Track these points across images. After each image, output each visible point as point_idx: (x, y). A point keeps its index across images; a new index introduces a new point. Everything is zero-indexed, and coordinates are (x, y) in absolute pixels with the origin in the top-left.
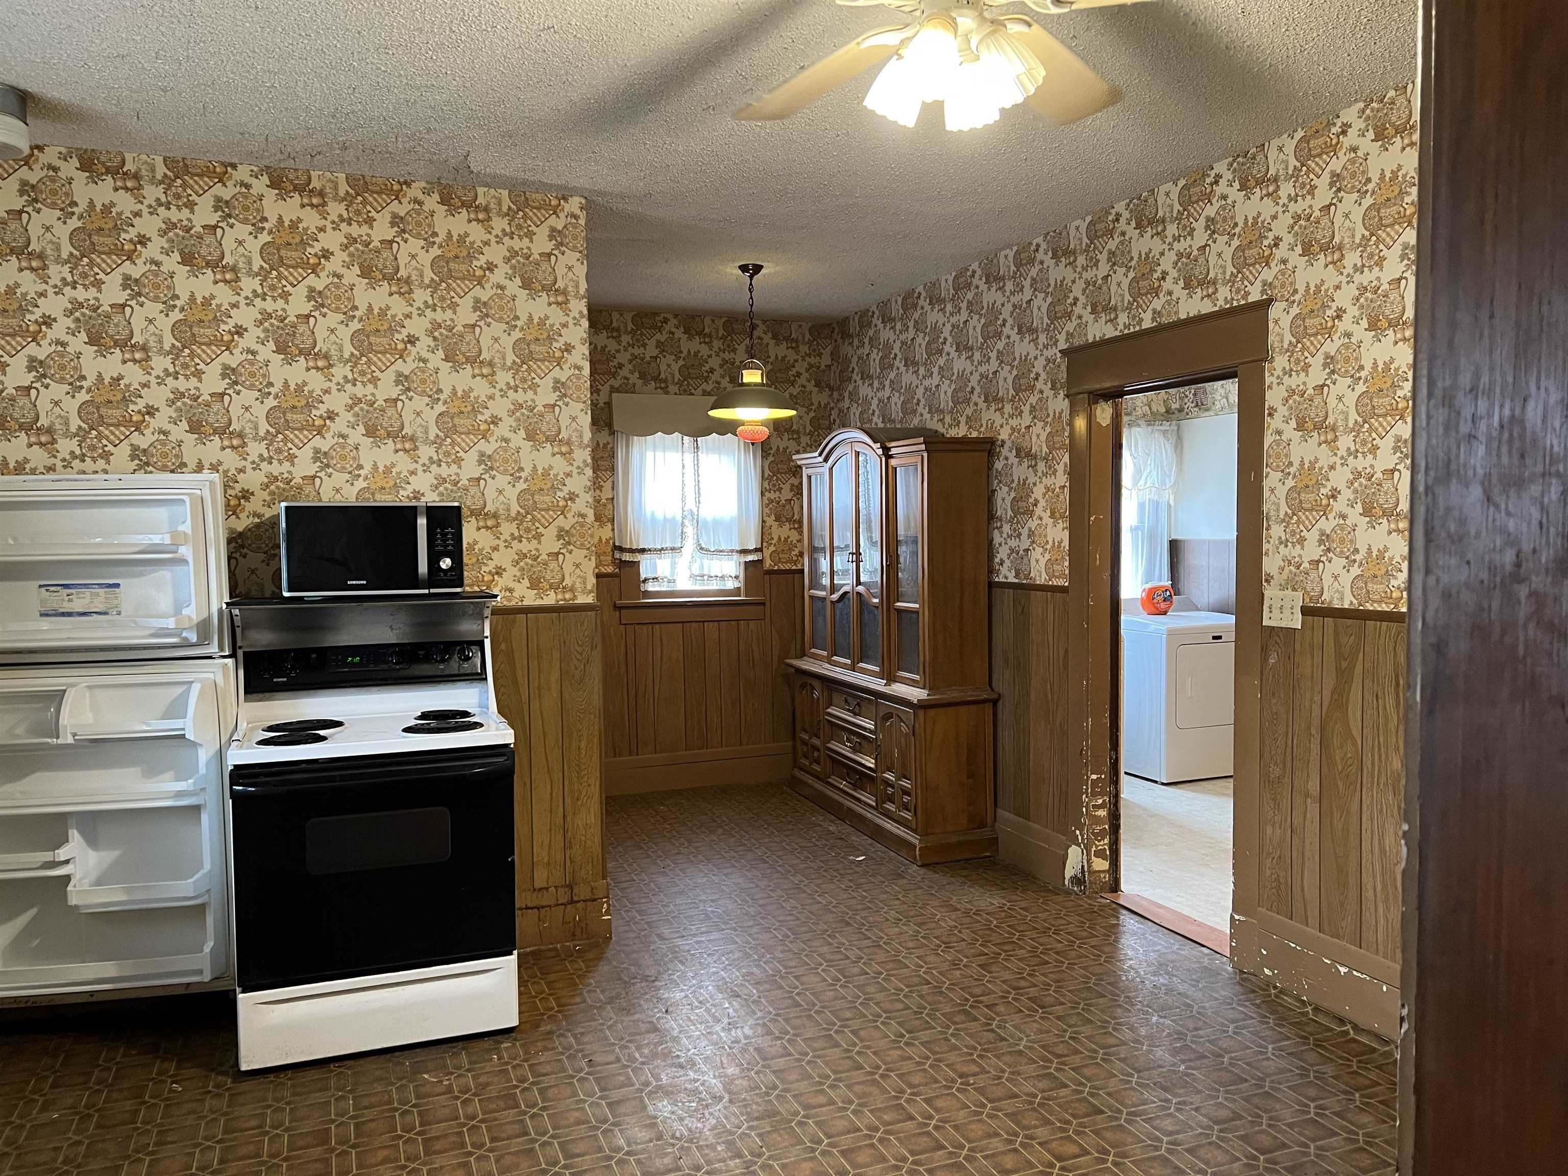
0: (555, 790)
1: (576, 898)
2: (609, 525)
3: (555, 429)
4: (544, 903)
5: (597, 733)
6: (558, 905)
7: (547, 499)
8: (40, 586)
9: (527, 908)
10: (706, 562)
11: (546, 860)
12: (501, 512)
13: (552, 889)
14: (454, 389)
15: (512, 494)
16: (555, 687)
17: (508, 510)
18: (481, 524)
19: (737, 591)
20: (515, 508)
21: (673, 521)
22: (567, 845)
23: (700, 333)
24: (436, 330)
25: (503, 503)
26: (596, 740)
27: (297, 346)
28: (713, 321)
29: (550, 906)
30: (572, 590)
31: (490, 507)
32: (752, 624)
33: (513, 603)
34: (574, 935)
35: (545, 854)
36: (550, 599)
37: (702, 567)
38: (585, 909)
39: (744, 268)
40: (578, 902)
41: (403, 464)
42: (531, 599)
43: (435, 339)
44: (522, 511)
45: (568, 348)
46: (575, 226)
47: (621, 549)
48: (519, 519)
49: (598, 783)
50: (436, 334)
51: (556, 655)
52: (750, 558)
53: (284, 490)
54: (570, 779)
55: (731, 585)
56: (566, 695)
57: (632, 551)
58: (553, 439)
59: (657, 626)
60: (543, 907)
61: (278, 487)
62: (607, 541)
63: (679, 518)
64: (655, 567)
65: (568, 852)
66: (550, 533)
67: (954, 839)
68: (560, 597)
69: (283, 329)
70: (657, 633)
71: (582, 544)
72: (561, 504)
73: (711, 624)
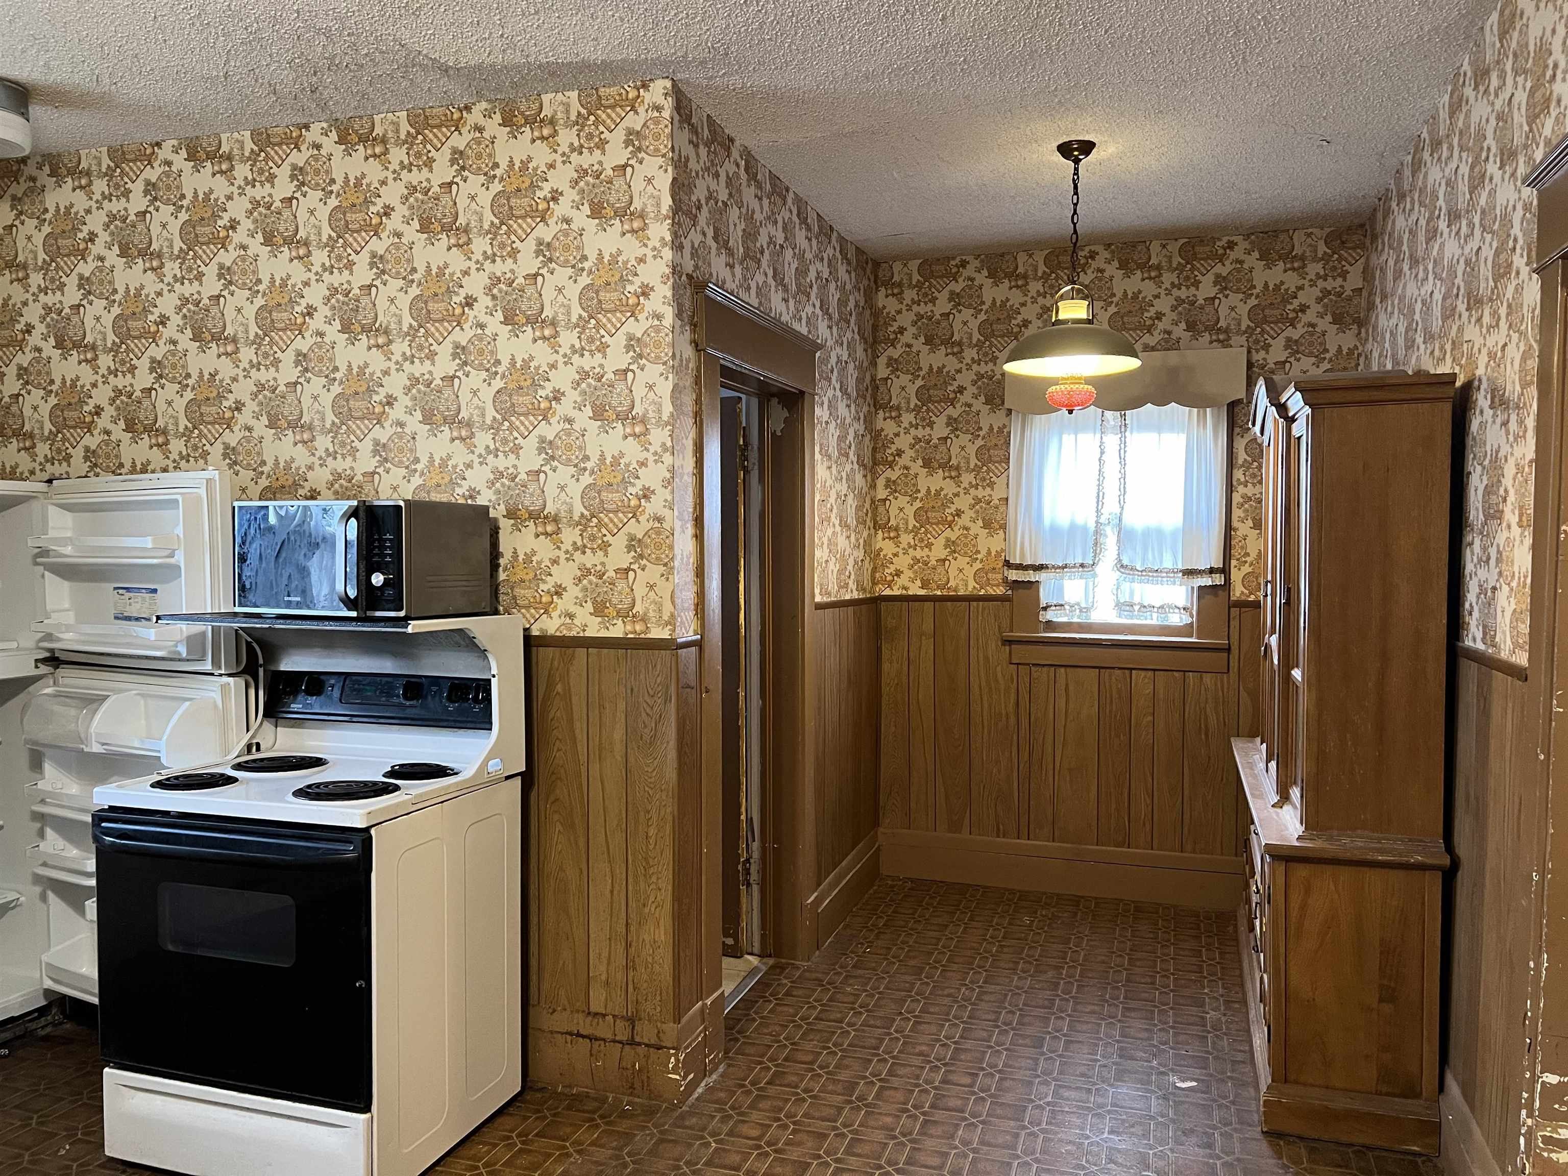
0: (617, 887)
1: (637, 1039)
2: (1001, 532)
3: (627, 403)
4: (599, 1033)
5: (670, 818)
6: (614, 1041)
7: (616, 496)
8: (115, 588)
9: (579, 1035)
10: (1137, 586)
11: (604, 977)
12: (563, 514)
13: (610, 1018)
14: (513, 359)
15: (575, 490)
16: (619, 748)
17: (571, 511)
18: (540, 529)
19: (1186, 630)
20: (579, 509)
21: (1085, 529)
22: (630, 965)
23: (1144, 266)
24: (494, 285)
25: (565, 502)
26: (668, 829)
27: (359, 322)
28: (1164, 246)
29: (604, 1040)
30: (644, 620)
31: (550, 509)
32: (1207, 678)
33: (573, 633)
34: (632, 1087)
35: (603, 968)
36: (617, 631)
37: (1132, 593)
38: (647, 1057)
39: (1065, 150)
40: (639, 1044)
41: (460, 455)
42: (594, 629)
43: (494, 297)
44: (586, 513)
45: (646, 291)
46: (657, 122)
47: (1008, 564)
48: (583, 523)
49: (670, 888)
50: (495, 291)
51: (622, 706)
52: (1207, 581)
53: (346, 488)
54: (636, 876)
55: (1177, 619)
56: (632, 759)
57: (1020, 567)
58: (625, 417)
59: (1062, 670)
60: (596, 1039)
61: (341, 486)
62: (998, 554)
63: (1092, 526)
64: (1061, 590)
65: (631, 974)
66: (619, 542)
67: (1341, 1103)
68: (629, 628)
69: (348, 305)
70: (1061, 681)
71: (658, 559)
72: (633, 503)
73: (1143, 673)
